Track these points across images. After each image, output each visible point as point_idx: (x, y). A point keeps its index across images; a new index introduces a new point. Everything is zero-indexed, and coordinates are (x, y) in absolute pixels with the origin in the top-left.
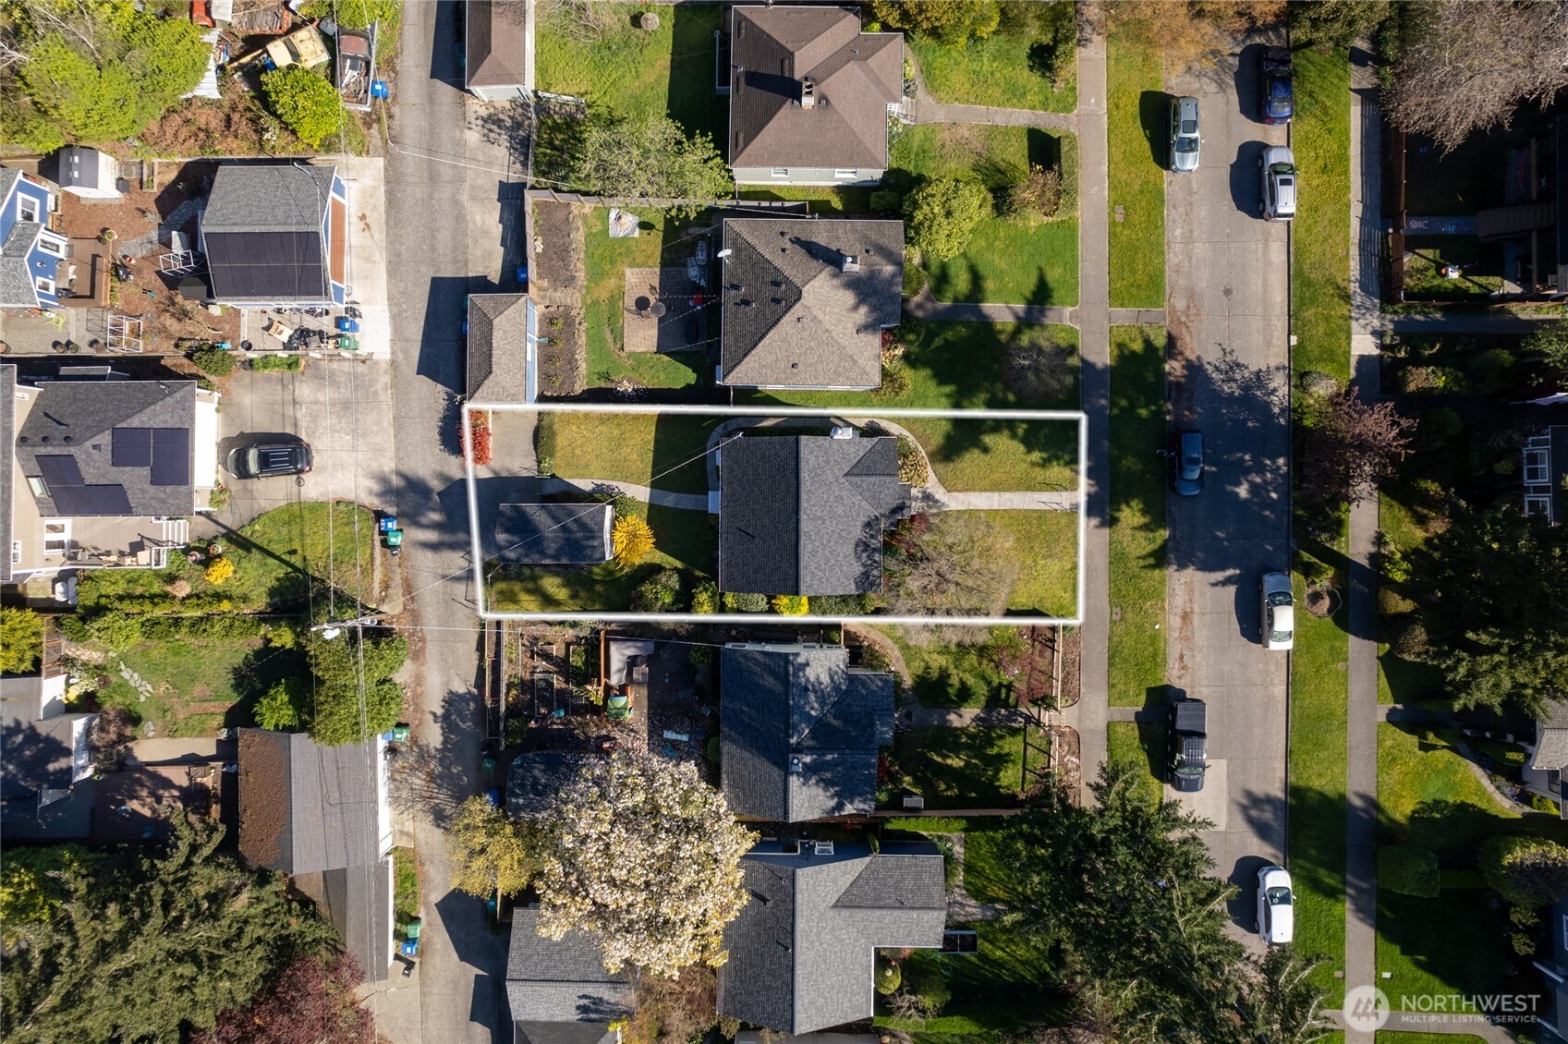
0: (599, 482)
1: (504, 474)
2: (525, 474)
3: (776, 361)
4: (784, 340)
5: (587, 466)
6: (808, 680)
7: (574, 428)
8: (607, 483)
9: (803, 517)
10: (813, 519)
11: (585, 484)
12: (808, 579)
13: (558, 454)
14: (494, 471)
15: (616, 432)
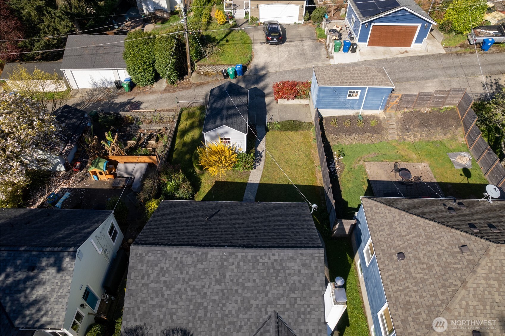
0: (263, 154)
1: (267, 108)
2: (268, 117)
3: (401, 236)
4: (429, 237)
5: (275, 148)
6: (42, 269)
7: (302, 140)
8: (263, 159)
9: (225, 252)
10: (222, 266)
11: (262, 147)
12: (150, 257)
13: (282, 133)
14: (269, 104)
15: (301, 163)
